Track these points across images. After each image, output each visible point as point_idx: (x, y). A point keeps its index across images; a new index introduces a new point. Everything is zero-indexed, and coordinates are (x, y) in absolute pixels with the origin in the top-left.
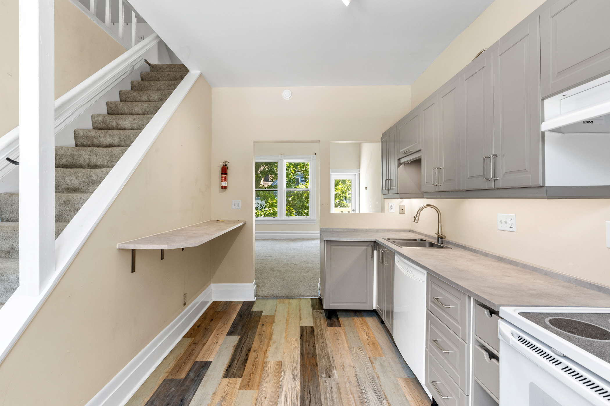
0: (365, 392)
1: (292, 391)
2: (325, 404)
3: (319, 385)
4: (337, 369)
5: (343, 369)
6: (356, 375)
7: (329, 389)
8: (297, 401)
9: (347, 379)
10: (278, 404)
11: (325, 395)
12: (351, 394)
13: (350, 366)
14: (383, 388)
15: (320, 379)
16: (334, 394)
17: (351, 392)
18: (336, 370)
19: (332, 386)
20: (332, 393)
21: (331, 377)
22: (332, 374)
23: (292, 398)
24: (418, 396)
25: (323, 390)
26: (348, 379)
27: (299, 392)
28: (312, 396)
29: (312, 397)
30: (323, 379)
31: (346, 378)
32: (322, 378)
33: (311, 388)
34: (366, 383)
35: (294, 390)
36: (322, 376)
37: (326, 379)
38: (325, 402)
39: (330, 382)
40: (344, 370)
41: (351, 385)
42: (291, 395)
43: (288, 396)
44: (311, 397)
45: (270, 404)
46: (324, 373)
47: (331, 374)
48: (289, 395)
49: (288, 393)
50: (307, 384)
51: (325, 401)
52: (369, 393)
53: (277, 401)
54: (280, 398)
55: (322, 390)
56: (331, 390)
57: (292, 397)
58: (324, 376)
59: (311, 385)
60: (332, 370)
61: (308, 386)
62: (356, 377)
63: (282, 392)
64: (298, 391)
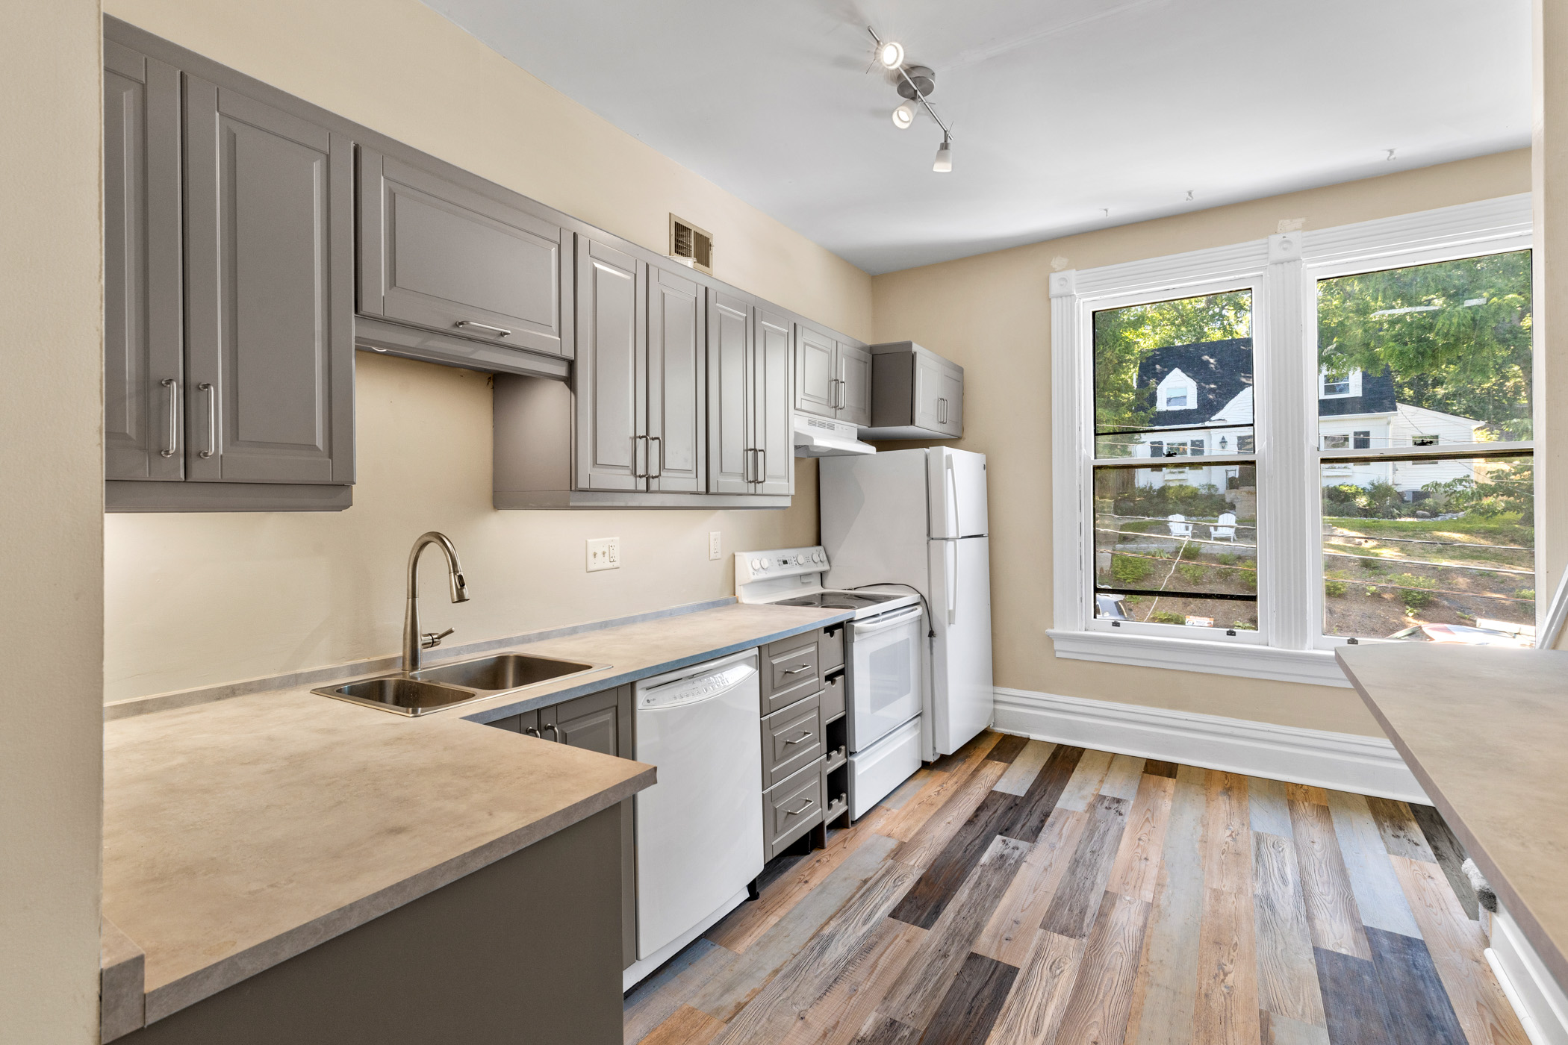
0: (842, 960)
1: (1017, 1030)
2: (949, 975)
3: (937, 1015)
4: (855, 1032)
5: (835, 1027)
6: (820, 998)
7: (919, 997)
8: (1011, 1003)
9: (854, 998)
10: (1062, 1015)
11: (937, 988)
12: (875, 968)
13: (807, 1025)
14: (796, 951)
15: (923, 1030)
16: (915, 982)
17: (873, 972)
18: (857, 1034)
19: (903, 999)
20: (918, 987)
21: (888, 1020)
22: (878, 1028)
23: (1023, 1015)
24: (753, 917)
25: (934, 1001)
26: (850, 998)
27: (998, 1021)
28: (970, 1000)
29: (971, 997)
30: (913, 1025)
31: (852, 1001)
32: (914, 1029)
33: (961, 1017)
34: (818, 972)
35: (1008, 1031)
36: (912, 1034)
37: (907, 1021)
38: (948, 977)
39: (901, 1011)
40: (838, 1022)
41: (858, 984)
42: (1024, 1022)
43: (1033, 1023)
44: (973, 999)
45: (1086, 1023)
46: (900, 1039)
47: (883, 1028)
48: (1030, 1024)
49: (1029, 1030)
50: (969, 1030)
51: (946, 980)
52: (836, 956)
53: (1063, 1023)
54: (1055, 1026)
55: (936, 1003)
56: (914, 993)
57: (1022, 1019)
58: (906, 1033)
59: (958, 1022)
60: (870, 1037)
61: (966, 1025)
62: (828, 994)
63: (1046, 1039)
64: (1001, 1024)
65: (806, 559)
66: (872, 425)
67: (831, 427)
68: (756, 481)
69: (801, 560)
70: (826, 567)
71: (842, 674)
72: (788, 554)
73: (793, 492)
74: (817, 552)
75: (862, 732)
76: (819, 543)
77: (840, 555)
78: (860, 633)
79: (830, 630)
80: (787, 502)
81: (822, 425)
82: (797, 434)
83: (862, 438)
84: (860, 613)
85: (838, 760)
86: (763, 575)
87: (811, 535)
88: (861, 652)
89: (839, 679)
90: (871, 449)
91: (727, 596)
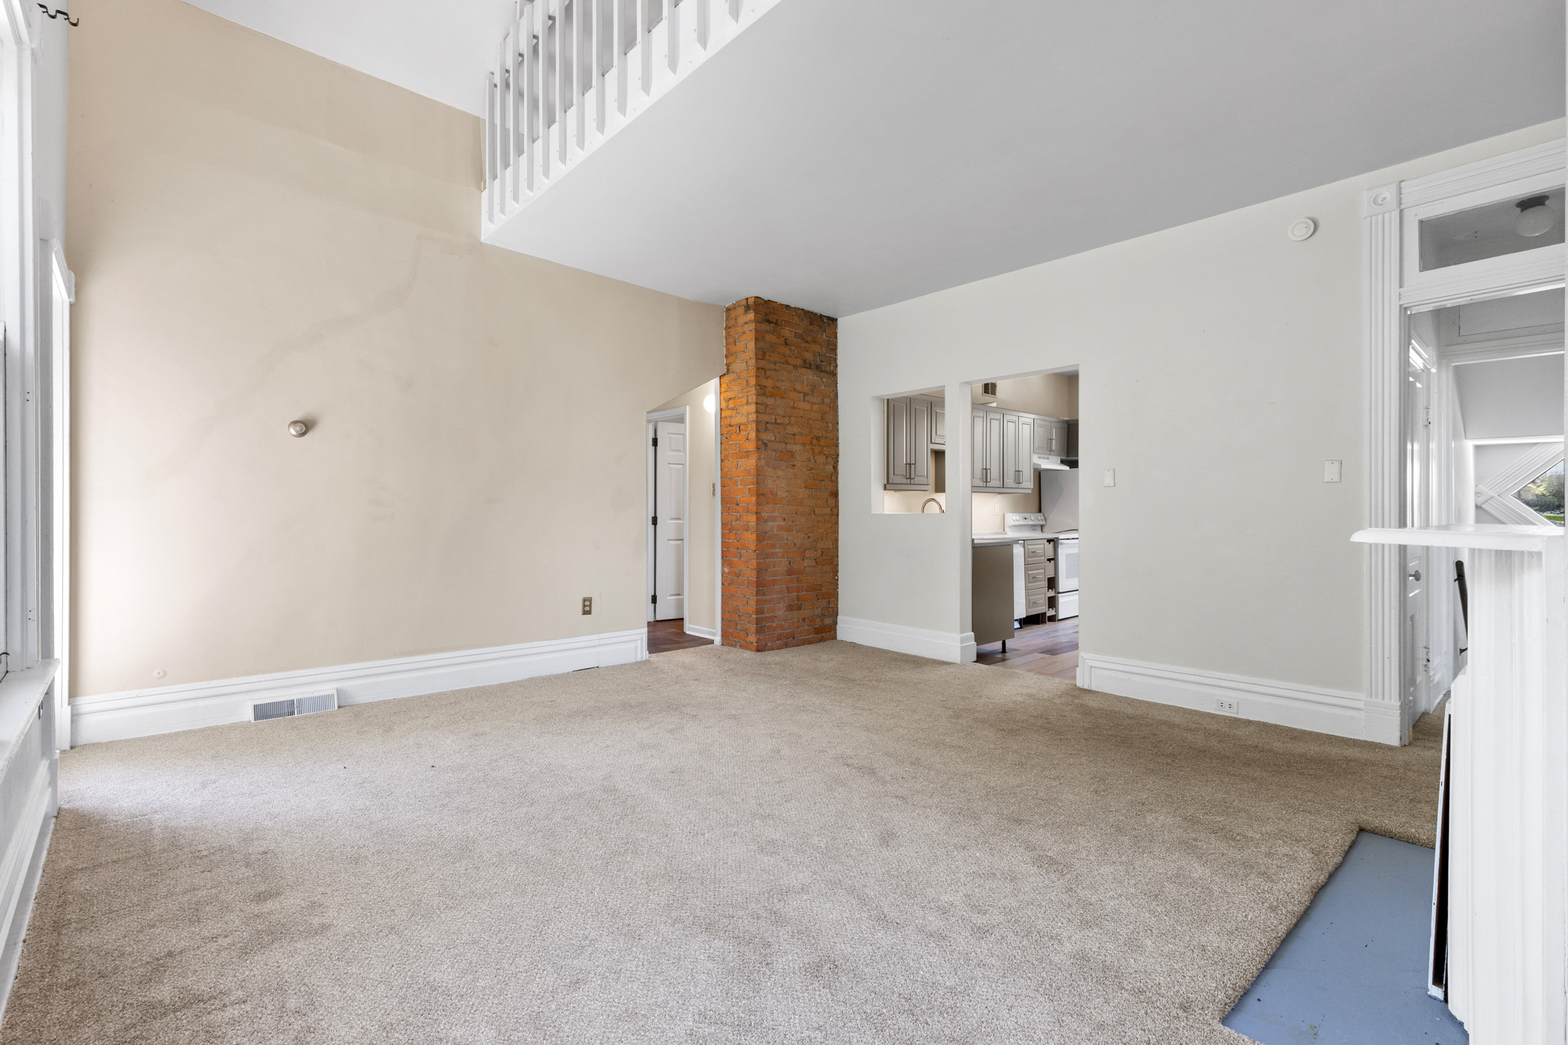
65: (1034, 518)
66: (1068, 456)
67: (1048, 459)
68: (1019, 483)
69: (1033, 518)
70: (1044, 523)
71: (1053, 559)
72: (1027, 515)
73: (1032, 487)
74: (1040, 516)
75: (1063, 584)
76: (1040, 511)
77: (1051, 517)
78: (1061, 544)
79: (1049, 541)
80: (1030, 491)
81: (1044, 458)
82: (1034, 464)
83: (1063, 462)
84: (1061, 536)
85: (1051, 593)
86: (1017, 523)
87: (1037, 508)
88: (1062, 552)
89: (1052, 562)
90: (1067, 468)
91: (1001, 531)
